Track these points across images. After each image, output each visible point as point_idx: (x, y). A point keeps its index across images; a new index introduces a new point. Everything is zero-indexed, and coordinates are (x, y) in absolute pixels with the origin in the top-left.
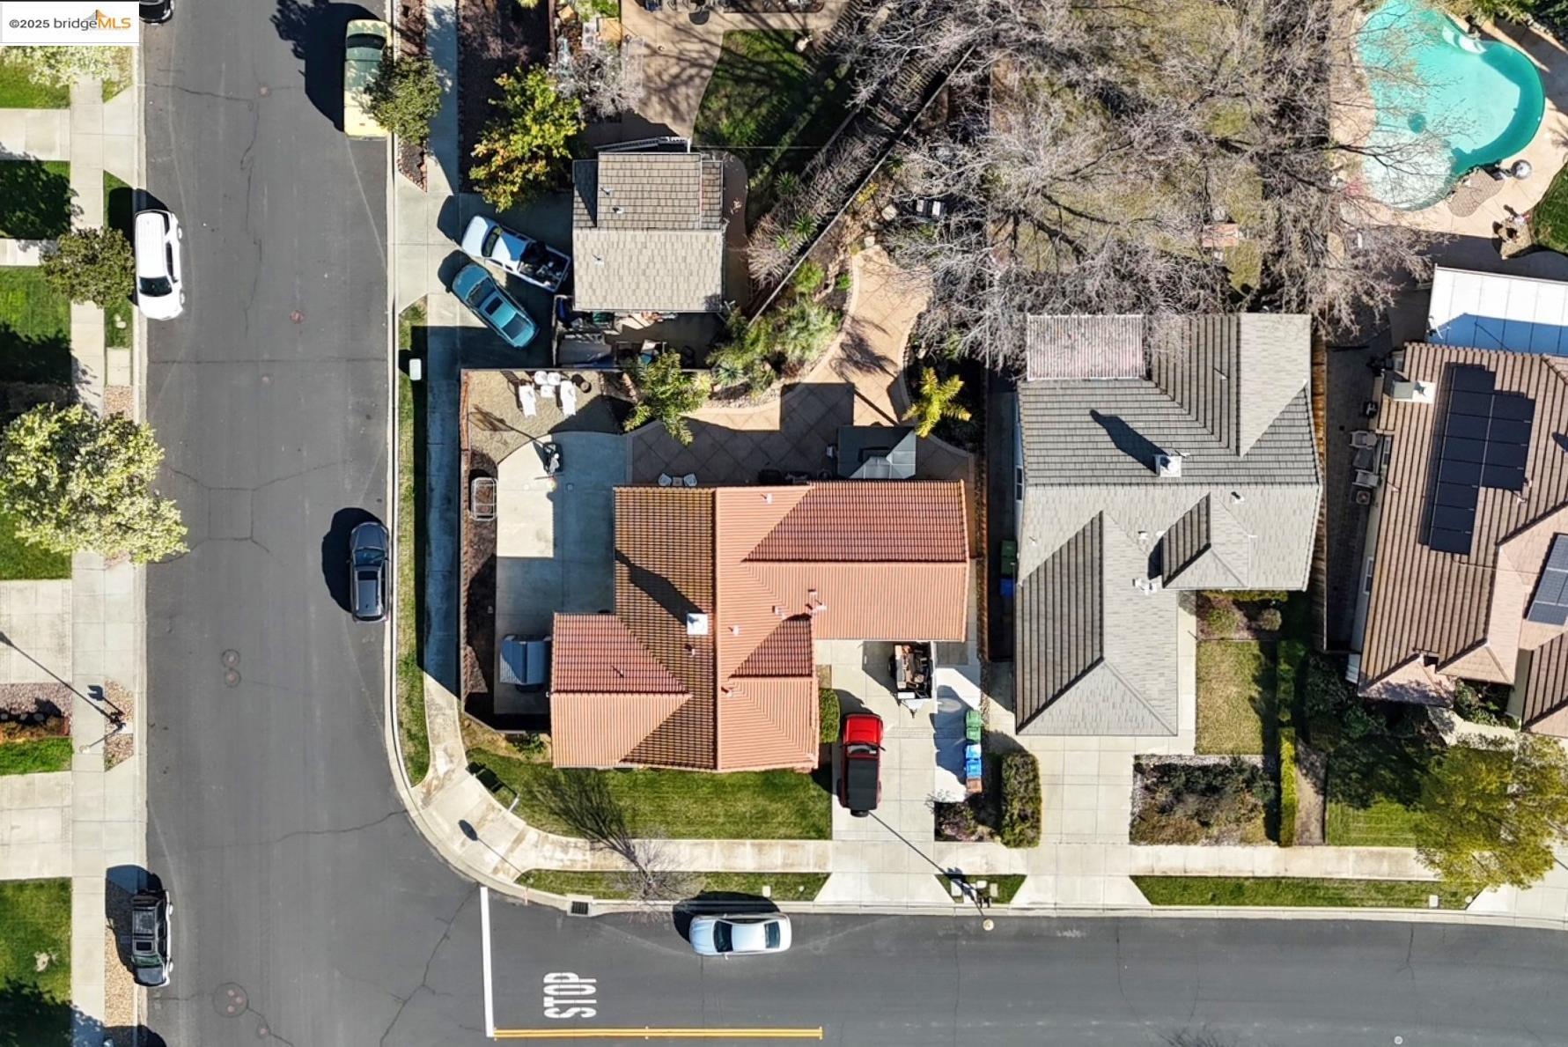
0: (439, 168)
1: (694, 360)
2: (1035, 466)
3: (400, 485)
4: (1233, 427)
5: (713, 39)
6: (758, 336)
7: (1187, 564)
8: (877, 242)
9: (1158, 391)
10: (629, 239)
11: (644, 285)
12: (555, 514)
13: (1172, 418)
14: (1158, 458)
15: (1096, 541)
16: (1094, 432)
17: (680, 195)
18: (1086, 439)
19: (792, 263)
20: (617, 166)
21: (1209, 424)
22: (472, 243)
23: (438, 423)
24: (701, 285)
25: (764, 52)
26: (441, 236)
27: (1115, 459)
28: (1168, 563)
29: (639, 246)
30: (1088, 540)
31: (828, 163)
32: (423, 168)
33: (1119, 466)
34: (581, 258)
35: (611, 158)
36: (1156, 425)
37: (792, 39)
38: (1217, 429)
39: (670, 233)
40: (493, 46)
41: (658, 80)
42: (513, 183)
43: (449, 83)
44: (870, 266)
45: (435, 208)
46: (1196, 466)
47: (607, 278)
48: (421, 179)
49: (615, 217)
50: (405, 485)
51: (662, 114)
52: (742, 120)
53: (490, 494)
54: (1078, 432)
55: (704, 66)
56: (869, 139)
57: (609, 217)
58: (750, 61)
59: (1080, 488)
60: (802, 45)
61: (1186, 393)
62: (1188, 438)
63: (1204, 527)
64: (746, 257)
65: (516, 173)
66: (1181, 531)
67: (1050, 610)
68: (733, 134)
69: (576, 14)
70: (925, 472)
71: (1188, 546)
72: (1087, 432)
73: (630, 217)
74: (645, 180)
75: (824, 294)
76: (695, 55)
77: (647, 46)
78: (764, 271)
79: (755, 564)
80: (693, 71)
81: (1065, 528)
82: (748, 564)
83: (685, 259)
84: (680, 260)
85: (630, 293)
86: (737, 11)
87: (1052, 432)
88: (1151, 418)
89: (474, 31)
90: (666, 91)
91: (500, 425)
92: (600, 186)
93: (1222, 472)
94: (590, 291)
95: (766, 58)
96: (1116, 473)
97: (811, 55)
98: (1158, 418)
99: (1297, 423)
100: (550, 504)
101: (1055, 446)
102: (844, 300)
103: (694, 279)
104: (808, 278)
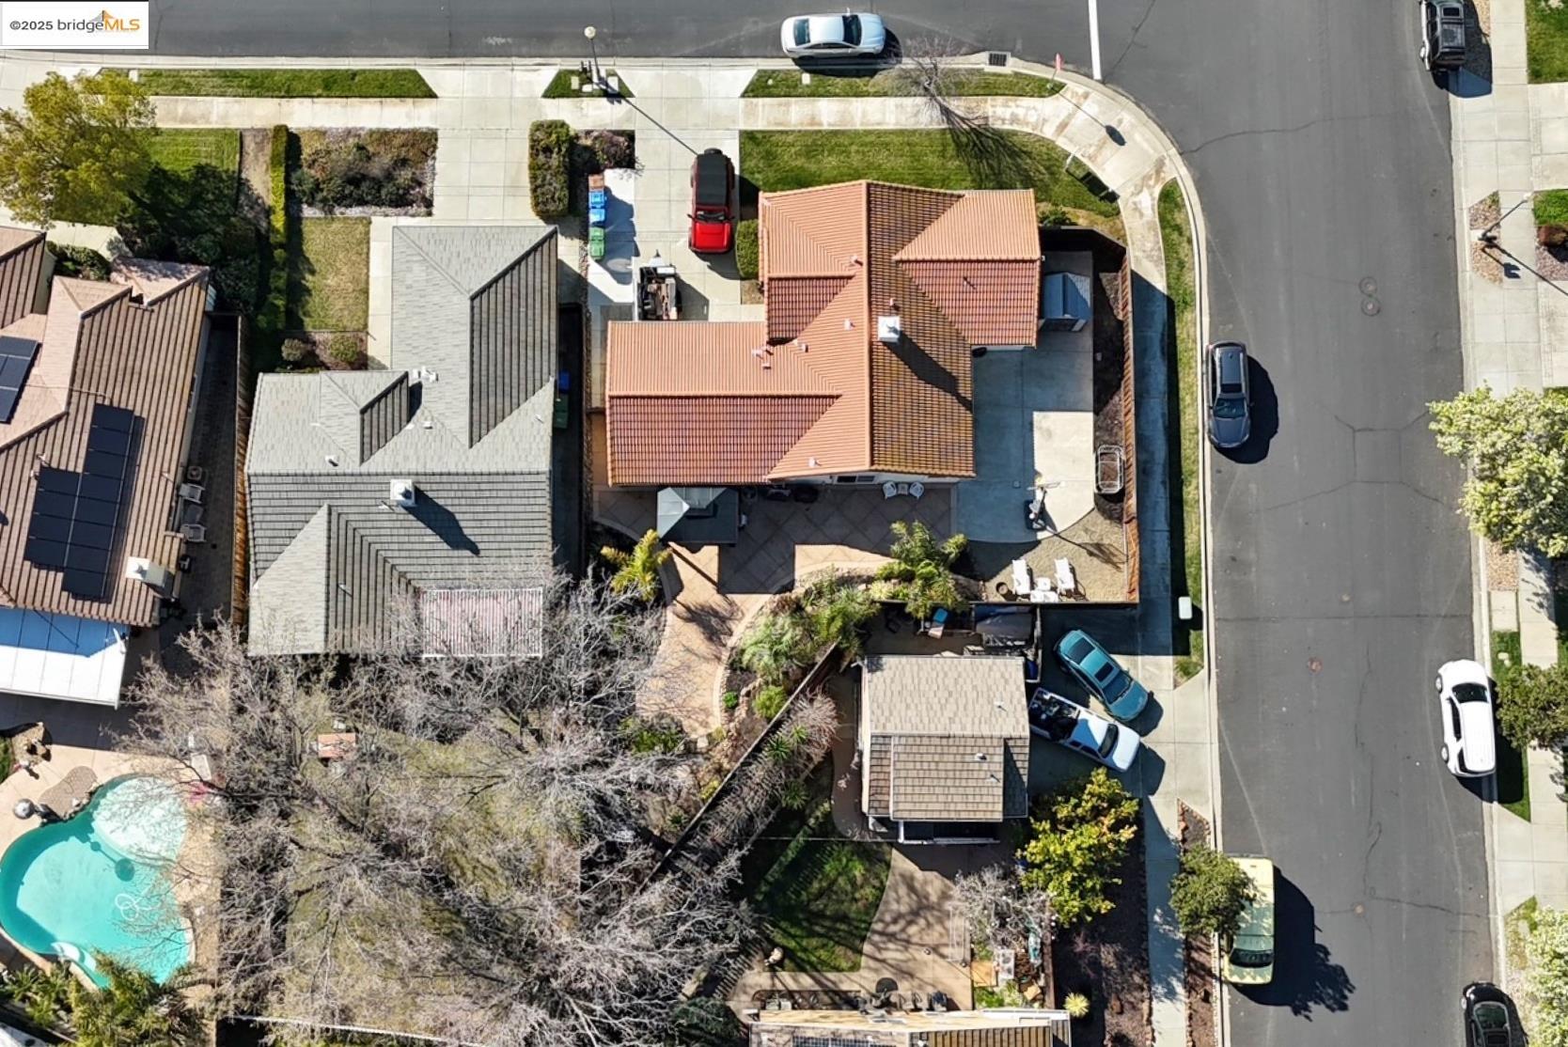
0: (1165, 826)
1: (892, 613)
2: (539, 493)
3: (1197, 488)
4: (334, 535)
5: (872, 963)
7: (384, 395)
8: (695, 742)
9: (409, 576)
12: (1033, 456)
13: (395, 546)
14: (411, 502)
15: (476, 418)
16: (477, 531)
18: (485, 524)
19: (788, 711)
20: (982, 807)
21: (358, 540)
22: (1128, 742)
23: (1158, 553)
24: (883, 677)
25: (816, 948)
26: (1161, 752)
27: (456, 502)
28: (401, 398)
29: (958, 719)
30: (484, 419)
31: (751, 818)
32: (1183, 825)
33: (452, 494)
35: (989, 816)
36: (412, 539)
37: (787, 961)
38: (350, 533)
39: (925, 733)
40: (1111, 958)
41: (931, 920)
43: (1157, 918)
44: (702, 718)
45: (1168, 782)
46: (373, 495)
48: (1185, 814)
50: (1191, 488)
51: (926, 882)
52: (840, 874)
53: (1103, 475)
54: (492, 531)
55: (881, 934)
56: (708, 844)
58: (831, 938)
59: (493, 470)
61: (380, 572)
62: (379, 524)
63: (367, 432)
64: (839, 717)
66: (389, 429)
67: (523, 351)
68: (848, 860)
69: (1020, 991)
70: (648, 493)
71: (382, 413)
72: (483, 531)
74: (952, 791)
75: (751, 686)
76: (891, 946)
77: (943, 956)
78: (816, 704)
79: (827, 392)
80: (893, 928)
81: (507, 432)
82: (835, 393)
83: (908, 707)
84: (912, 706)
86: (846, 992)
87: (520, 531)
88: (417, 546)
89: (1131, 974)
90: (922, 908)
91: (1092, 549)
92: (1001, 785)
93: (346, 487)
94: (1008, 674)
95: (814, 942)
96: (455, 487)
98: (410, 546)
99: (266, 541)
100: (1037, 467)
101: (517, 516)
102: (729, 680)
104: (770, 698)
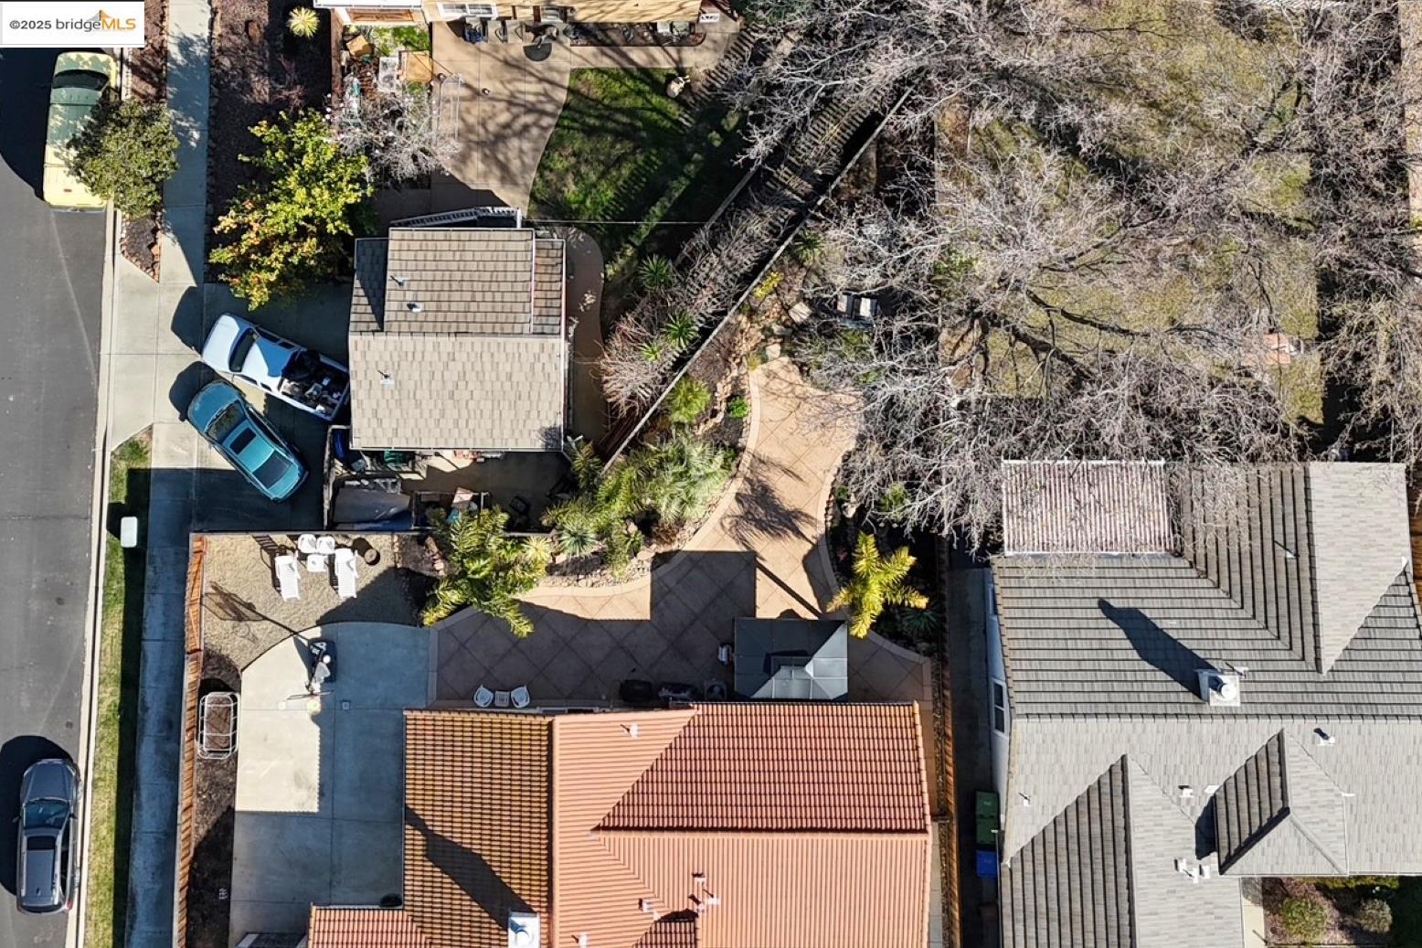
0: (178, 248)
1: (525, 521)
2: (1023, 687)
3: (100, 702)
4: (1309, 629)
5: (555, 77)
6: (617, 487)
7: (1255, 838)
8: (783, 352)
9: (1193, 573)
10: (429, 347)
11: (452, 413)
12: (322, 747)
13: (1217, 613)
14: (1204, 677)
15: (1119, 801)
16: (1106, 634)
17: (504, 287)
18: (1095, 644)
19: (665, 381)
20: (416, 246)
21: (1272, 623)
22: (217, 354)
23: (159, 608)
24: (534, 414)
25: (626, 95)
26: (176, 341)
27: (1140, 676)
28: (1228, 833)
29: (444, 357)
30: (1106, 799)
31: (714, 244)
32: (155, 250)
33: (1146, 687)
34: (361, 376)
35: (407, 235)
36: (1194, 624)
37: (663, 80)
38: (1284, 632)
39: (488, 339)
40: (258, 86)
41: (481, 131)
42: (272, 270)
43: (196, 135)
44: (775, 385)
45: (169, 303)
46: (1260, 687)
47: (399, 402)
48: (151, 265)
49: (410, 317)
50: (106, 703)
51: (485, 175)
52: (594, 185)
53: (227, 718)
54: (1083, 634)
55: (543, 113)
56: (769, 211)
57: (401, 316)
58: (607, 107)
59: (1091, 721)
60: (675, 88)
61: (1236, 577)
62: (1244, 645)
63: (1276, 781)
64: (598, 372)
65: (273, 256)
66: (1242, 786)
67: (1053, 905)
68: (583, 202)
69: (372, 46)
70: (861, 690)
71: (1255, 810)
72: (1097, 634)
73: (431, 317)
74: (454, 266)
75: (710, 424)
76: (531, 98)
77: (467, 86)
78: (626, 392)
79: (612, 835)
80: (529, 119)
81: (1071, 780)
82: (602, 835)
83: (510, 376)
84: (503, 378)
85: (432, 424)
86: (592, 44)
87: (1045, 634)
88: (1187, 613)
89: (233, 68)
90: (492, 145)
91: (248, 613)
92: (389, 274)
93: (1299, 698)
94: (374, 423)
95: (628, 102)
96: (1143, 697)
97: (690, 100)
98: (1197, 614)
99: (1400, 623)
100: (316, 729)
101: (1052, 655)
102: (739, 433)
103: (524, 405)
104: (687, 403)
